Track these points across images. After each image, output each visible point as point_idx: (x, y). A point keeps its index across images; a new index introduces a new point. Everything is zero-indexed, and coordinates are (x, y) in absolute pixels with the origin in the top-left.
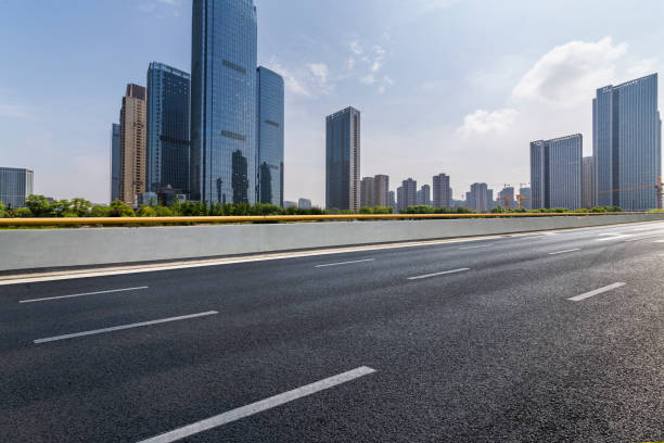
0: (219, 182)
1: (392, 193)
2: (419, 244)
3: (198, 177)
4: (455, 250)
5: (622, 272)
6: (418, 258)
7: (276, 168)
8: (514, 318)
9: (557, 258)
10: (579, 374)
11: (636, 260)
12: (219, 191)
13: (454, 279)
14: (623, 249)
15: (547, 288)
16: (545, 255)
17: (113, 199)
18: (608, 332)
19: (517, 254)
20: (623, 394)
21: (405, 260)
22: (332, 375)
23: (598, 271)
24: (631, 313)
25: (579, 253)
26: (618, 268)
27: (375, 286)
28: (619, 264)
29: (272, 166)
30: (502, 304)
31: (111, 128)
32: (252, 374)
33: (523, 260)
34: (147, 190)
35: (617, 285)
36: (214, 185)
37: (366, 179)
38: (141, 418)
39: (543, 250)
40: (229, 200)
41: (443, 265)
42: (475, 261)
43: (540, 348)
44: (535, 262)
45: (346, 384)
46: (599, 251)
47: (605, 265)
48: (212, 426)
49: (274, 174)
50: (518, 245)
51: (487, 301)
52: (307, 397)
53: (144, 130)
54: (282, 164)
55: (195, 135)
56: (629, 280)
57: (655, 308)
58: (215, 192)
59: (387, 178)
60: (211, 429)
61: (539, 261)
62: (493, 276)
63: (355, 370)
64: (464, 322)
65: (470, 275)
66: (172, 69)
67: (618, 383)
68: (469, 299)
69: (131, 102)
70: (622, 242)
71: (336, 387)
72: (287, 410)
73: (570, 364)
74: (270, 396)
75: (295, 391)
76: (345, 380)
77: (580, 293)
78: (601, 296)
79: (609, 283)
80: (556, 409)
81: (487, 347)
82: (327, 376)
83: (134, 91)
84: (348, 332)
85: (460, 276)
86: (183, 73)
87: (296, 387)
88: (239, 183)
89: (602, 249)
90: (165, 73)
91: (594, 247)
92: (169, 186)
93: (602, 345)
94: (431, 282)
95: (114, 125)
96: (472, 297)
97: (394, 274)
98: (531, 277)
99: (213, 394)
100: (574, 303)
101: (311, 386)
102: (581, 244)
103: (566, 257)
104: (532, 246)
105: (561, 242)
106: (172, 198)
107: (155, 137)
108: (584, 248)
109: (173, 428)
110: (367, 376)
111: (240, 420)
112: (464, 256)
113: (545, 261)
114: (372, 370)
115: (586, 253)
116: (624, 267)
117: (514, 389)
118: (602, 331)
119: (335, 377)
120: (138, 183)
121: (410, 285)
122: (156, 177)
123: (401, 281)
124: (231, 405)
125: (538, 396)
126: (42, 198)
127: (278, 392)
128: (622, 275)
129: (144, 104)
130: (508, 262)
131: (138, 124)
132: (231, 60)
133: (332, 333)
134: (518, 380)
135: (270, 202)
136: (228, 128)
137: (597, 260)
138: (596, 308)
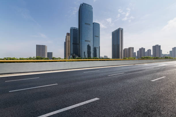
0: (84, 52)
1: (135, 53)
2: (111, 67)
3: (80, 52)
4: (121, 68)
5: (165, 74)
6: (111, 70)
7: (98, 48)
8: (136, 86)
9: (147, 70)
10: (153, 100)
11: (168, 71)
12: (85, 55)
13: (120, 75)
14: (165, 68)
15: (145, 78)
16: (144, 70)
17: (65, 57)
18: (161, 89)
19: (138, 69)
20: (165, 105)
21: (107, 71)
22: (88, 100)
23: (158, 74)
24: (167, 84)
25: (153, 69)
26: (164, 73)
27: (99, 77)
28: (164, 72)
29: (97, 48)
30: (133, 82)
31: (64, 43)
32: (67, 100)
33: (139, 71)
34: (70, 55)
35: (163, 77)
36: (83, 53)
37: (125, 49)
38: (37, 111)
39: (144, 68)
40: (87, 57)
41: (118, 72)
42: (126, 71)
43: (143, 93)
44: (142, 71)
45: (92, 102)
46: (159, 68)
47: (160, 72)
48: (56, 113)
49: (97, 50)
50: (137, 67)
51: (129, 81)
52: (81, 106)
53: (70, 42)
54: (99, 47)
55: (79, 42)
56: (167, 76)
57: (174, 83)
58: (84, 55)
59: (133, 48)
60: (56, 114)
61: (143, 71)
62: (131, 75)
63: (94, 99)
64: (123, 86)
65: (125, 75)
66: (75, 28)
67: (164, 102)
68: (124, 81)
69: (67, 37)
70: (165, 66)
71: (89, 103)
72: (76, 109)
73: (151, 97)
74: (71, 105)
75: (78, 104)
76: (91, 101)
77: (154, 79)
78: (159, 80)
79: (161, 77)
80: (147, 109)
81: (129, 93)
82: (87, 100)
83: (68, 34)
84: (92, 89)
85: (122, 75)
86: (77, 28)
87: (79, 103)
88: (89, 53)
89: (160, 68)
90: (74, 29)
91: (158, 68)
92: (74, 54)
93: (160, 92)
94: (114, 76)
95: (65, 42)
96: (125, 80)
97: (104, 74)
98: (141, 75)
99: (57, 105)
100: (152, 82)
101: (82, 103)
102: (154, 67)
103: (150, 70)
104: (141, 67)
105: (149, 66)
106: (75, 57)
107: (72, 43)
108: (155, 68)
109: (46, 114)
110: (97, 100)
111: (64, 112)
112: (123, 70)
113: (144, 71)
114: (99, 99)
115: (155, 69)
116: (165, 73)
117: (136, 104)
118: (159, 89)
119: (89, 101)
120: (69, 54)
121: (109, 77)
122: (72, 52)
123: (106, 76)
124: (61, 108)
125: (143, 105)
126: (54, 58)
127: (74, 104)
128: (165, 75)
129: (70, 37)
130: (135, 71)
131: (69, 41)
132: (87, 23)
133: (88, 89)
134: (138, 101)
135: (96, 57)
136: (86, 39)
137: (158, 71)
138: (158, 83)
